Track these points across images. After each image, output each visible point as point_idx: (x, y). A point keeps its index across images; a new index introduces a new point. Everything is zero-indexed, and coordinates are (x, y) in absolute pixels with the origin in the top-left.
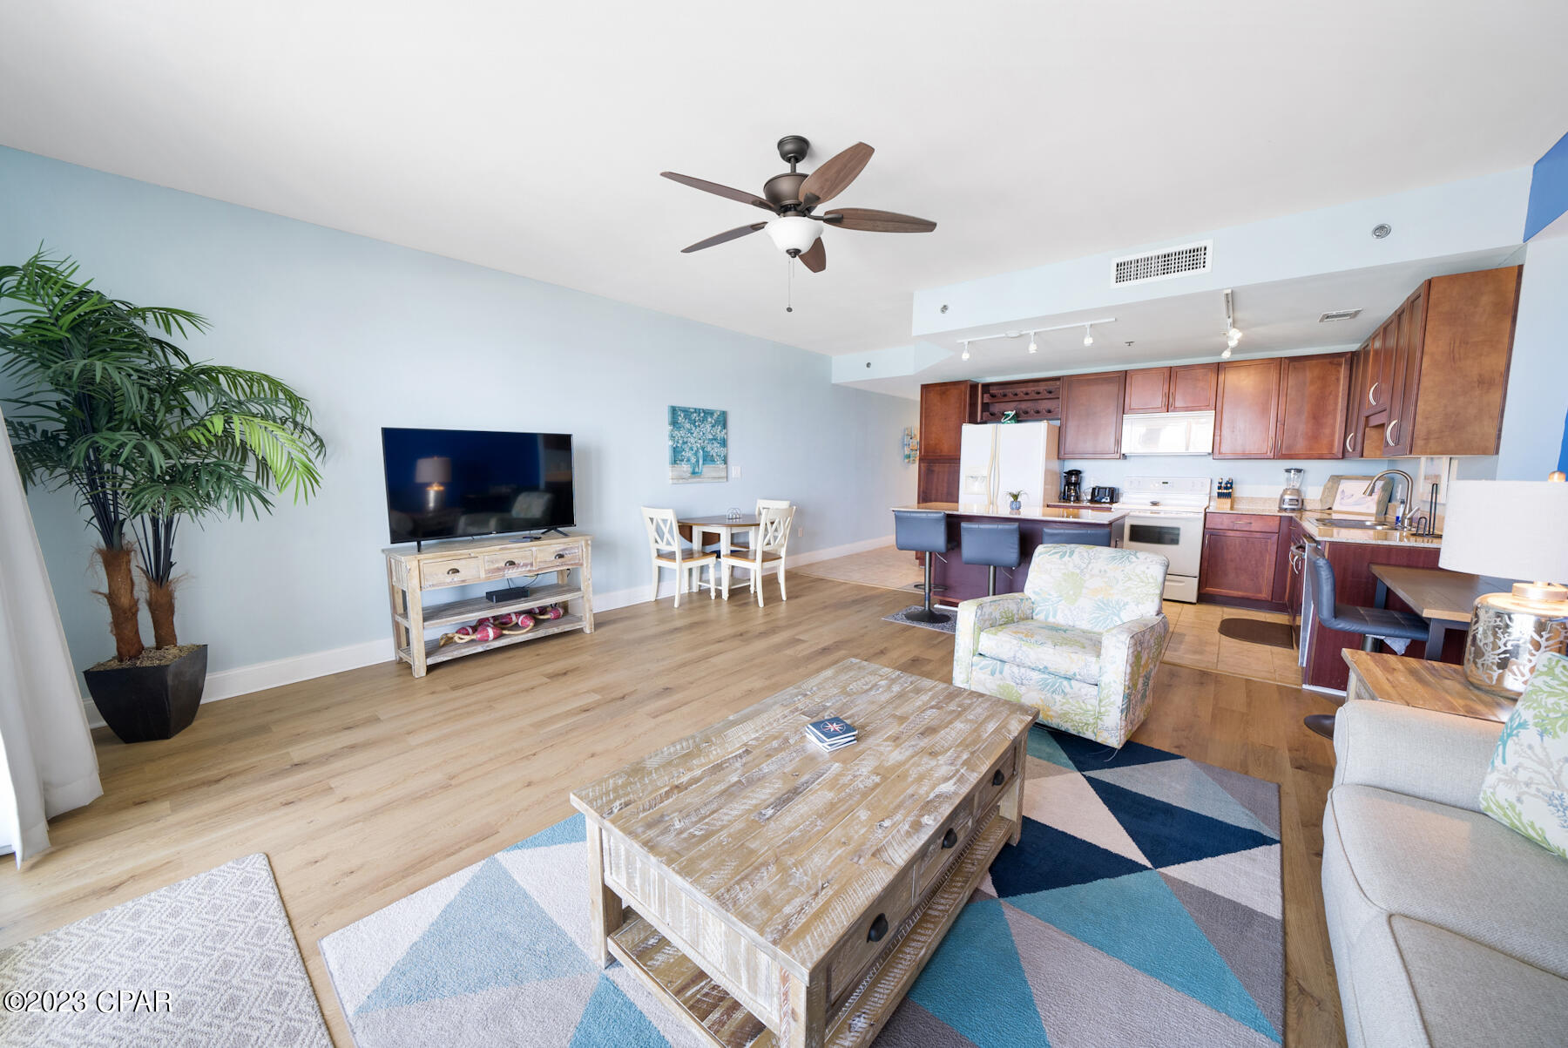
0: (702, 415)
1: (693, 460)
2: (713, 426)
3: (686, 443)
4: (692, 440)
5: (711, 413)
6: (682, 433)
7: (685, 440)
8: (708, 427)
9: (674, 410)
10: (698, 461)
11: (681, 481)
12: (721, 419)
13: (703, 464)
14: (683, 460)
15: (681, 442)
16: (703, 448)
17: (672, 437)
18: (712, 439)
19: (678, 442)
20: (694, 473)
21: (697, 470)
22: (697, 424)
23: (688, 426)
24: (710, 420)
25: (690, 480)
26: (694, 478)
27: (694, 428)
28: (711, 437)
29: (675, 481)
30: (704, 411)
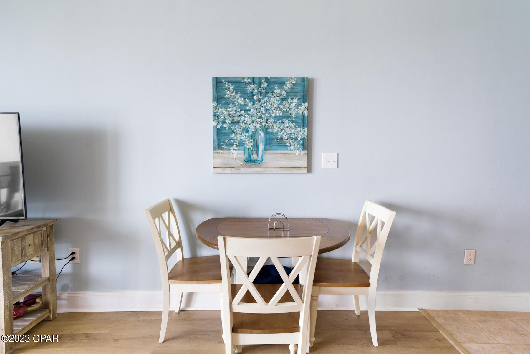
0: (264, 85)
1: (249, 144)
2: (282, 100)
3: (238, 122)
4: (248, 119)
5: (281, 83)
6: (231, 110)
7: (236, 119)
8: (275, 101)
9: (218, 83)
10: (256, 146)
11: (228, 171)
12: (299, 88)
13: (266, 149)
14: (232, 145)
15: (228, 121)
16: (266, 130)
17: (216, 116)
18: (282, 117)
19: (224, 122)
20: (249, 161)
21: (254, 157)
22: (255, 98)
23: (241, 101)
24: (277, 91)
25: (243, 170)
26: (250, 167)
27: (250, 104)
28: (279, 113)
29: (220, 170)
30: (267, 80)
